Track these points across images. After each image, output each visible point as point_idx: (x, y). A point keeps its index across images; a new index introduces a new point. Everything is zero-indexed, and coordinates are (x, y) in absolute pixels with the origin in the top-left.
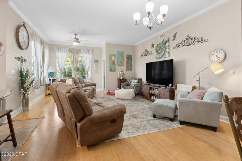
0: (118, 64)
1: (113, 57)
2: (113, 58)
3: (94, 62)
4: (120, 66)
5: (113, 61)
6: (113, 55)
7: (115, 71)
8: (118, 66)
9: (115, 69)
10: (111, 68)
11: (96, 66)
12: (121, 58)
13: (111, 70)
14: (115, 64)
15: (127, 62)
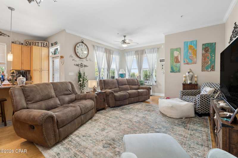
0: (184, 62)
1: (175, 52)
2: (176, 54)
3: (160, 62)
4: (188, 64)
5: (177, 58)
6: (176, 49)
7: (179, 71)
8: (185, 64)
9: (180, 69)
10: (172, 68)
11: (163, 66)
12: (190, 51)
13: (173, 71)
14: (179, 62)
15: (204, 57)
